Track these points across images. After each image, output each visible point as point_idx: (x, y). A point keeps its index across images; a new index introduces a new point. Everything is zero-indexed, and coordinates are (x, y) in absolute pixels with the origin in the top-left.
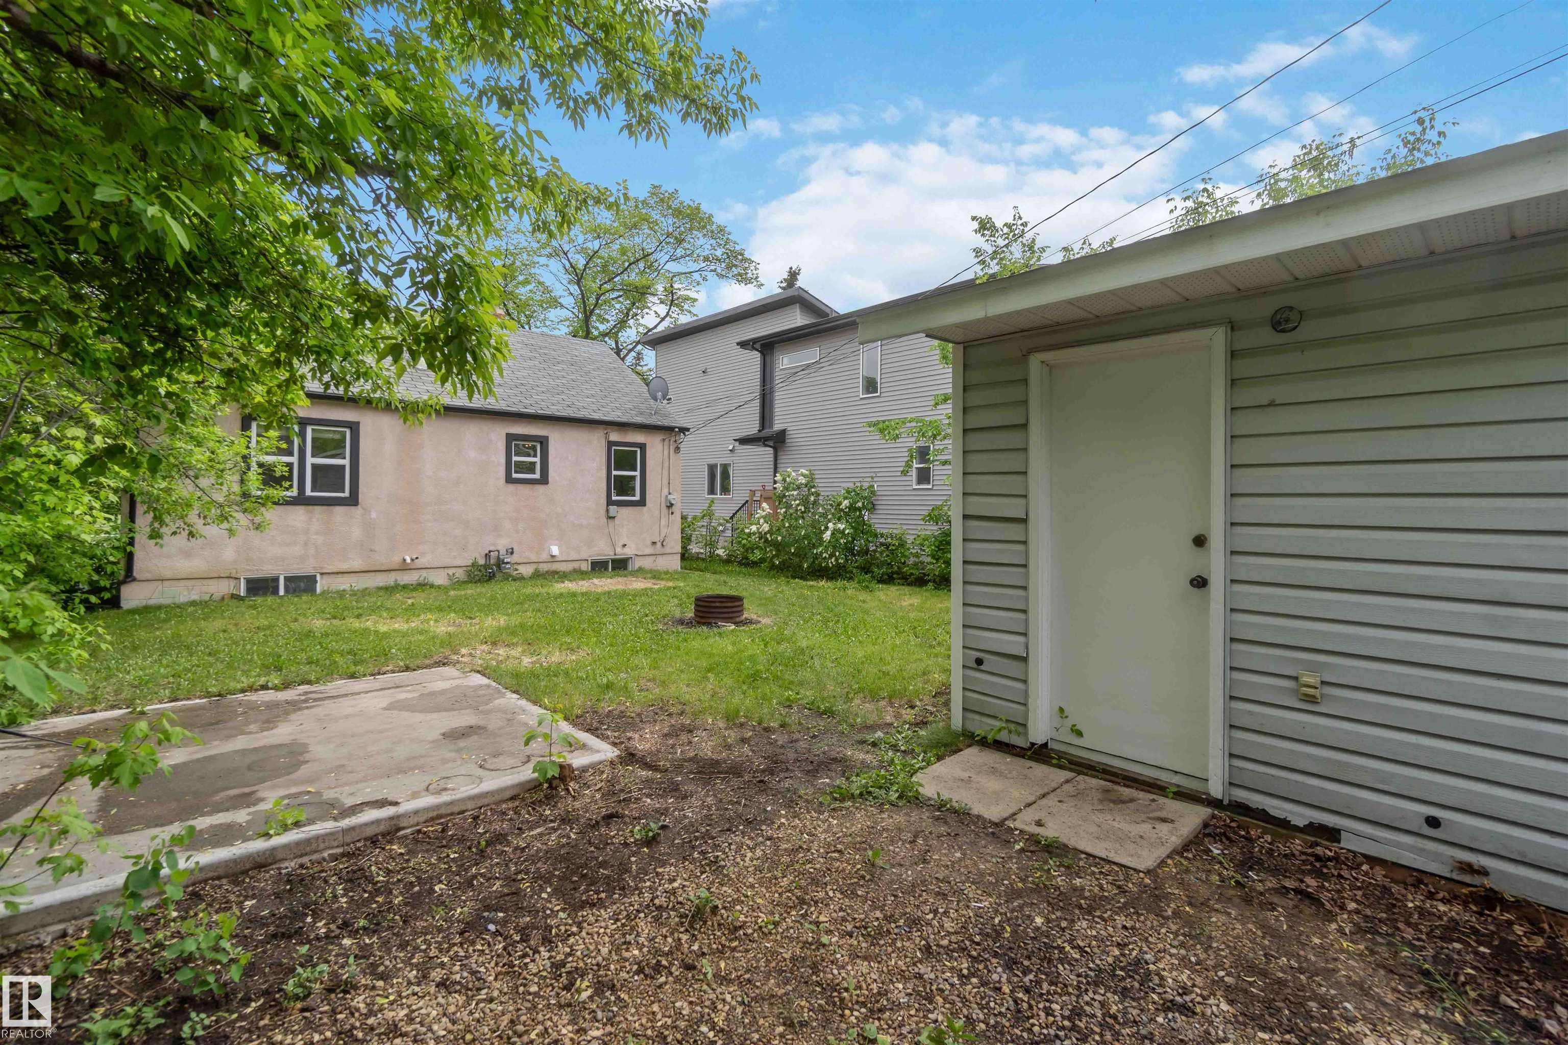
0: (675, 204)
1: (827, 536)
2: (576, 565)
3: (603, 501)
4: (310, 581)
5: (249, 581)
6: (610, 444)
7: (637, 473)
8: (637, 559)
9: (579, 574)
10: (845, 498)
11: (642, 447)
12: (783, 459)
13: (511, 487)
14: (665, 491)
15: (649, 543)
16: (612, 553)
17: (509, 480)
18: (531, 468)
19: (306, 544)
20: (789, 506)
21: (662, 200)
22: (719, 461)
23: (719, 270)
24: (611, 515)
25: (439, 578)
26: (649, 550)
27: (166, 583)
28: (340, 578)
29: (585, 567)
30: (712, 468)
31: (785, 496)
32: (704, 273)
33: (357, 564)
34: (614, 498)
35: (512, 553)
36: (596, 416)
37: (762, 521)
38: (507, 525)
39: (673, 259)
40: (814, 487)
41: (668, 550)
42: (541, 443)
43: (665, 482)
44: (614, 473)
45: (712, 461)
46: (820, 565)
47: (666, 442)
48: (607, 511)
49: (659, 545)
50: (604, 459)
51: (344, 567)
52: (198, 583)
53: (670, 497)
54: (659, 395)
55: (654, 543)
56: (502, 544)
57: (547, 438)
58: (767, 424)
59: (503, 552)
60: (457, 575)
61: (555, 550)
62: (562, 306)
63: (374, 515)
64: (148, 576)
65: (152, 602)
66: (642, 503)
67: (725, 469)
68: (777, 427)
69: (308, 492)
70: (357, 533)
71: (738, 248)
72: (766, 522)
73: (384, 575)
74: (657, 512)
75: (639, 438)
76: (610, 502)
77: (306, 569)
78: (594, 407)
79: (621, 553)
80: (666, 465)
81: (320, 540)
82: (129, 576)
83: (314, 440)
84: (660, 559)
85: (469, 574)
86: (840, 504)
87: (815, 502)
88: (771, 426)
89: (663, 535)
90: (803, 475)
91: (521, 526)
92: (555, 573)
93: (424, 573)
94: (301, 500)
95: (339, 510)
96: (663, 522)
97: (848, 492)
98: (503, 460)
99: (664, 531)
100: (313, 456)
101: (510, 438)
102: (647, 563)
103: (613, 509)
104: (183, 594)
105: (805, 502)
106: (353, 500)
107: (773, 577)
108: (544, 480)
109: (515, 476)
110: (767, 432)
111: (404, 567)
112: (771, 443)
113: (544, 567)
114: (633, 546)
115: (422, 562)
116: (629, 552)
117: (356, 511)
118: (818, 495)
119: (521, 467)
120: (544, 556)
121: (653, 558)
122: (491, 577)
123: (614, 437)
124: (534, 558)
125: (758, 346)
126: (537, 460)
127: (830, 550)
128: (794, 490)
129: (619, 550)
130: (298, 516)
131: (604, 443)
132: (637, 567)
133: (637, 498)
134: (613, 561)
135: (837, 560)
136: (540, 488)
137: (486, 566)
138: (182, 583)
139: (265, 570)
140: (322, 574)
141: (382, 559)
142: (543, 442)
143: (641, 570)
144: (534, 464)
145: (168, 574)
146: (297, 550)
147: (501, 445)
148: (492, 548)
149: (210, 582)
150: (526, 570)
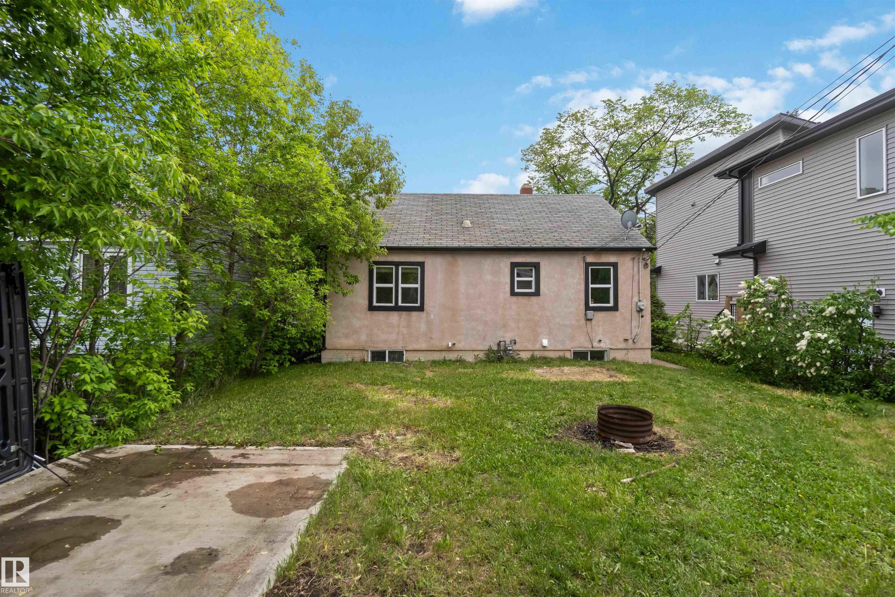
0: (675, 92)
1: (802, 345)
2: (561, 354)
3: (582, 307)
4: (401, 353)
5: (373, 353)
6: (587, 265)
7: (611, 286)
8: (611, 351)
9: (562, 361)
10: (829, 305)
11: (615, 265)
12: (762, 267)
13: (514, 299)
14: (636, 299)
15: (621, 339)
16: (590, 346)
17: (513, 293)
18: (528, 285)
19: (398, 333)
20: (754, 313)
21: (664, 92)
22: (707, 272)
23: (715, 130)
24: (588, 318)
25: (469, 358)
26: (622, 345)
27: (339, 351)
28: (415, 354)
29: (569, 355)
30: (701, 280)
31: (749, 303)
32: (701, 136)
33: (424, 346)
34: (591, 305)
35: (515, 343)
36: (575, 245)
37: (723, 326)
38: (512, 324)
39: (677, 132)
40: (784, 294)
41: (639, 345)
42: (535, 267)
43: (636, 291)
44: (591, 286)
45: (701, 273)
46: (795, 373)
47: (636, 261)
48: (586, 314)
49: (630, 341)
50: (583, 276)
51: (417, 347)
52: (350, 351)
53: (639, 303)
54: (629, 224)
55: (626, 340)
56: (508, 337)
57: (538, 264)
58: (747, 239)
59: (508, 342)
60: (480, 356)
61: (545, 342)
62: (600, 182)
63: (432, 317)
64: (331, 347)
65: (333, 360)
66: (615, 308)
67: (713, 279)
68: (757, 239)
69: (400, 304)
70: (423, 327)
71: (731, 108)
72: (727, 327)
73: (438, 353)
74: (629, 317)
75: (612, 259)
76: (587, 308)
77: (398, 347)
78: (577, 239)
79: (597, 346)
80: (636, 278)
81: (405, 331)
82: (324, 348)
83: (403, 274)
84: (631, 353)
85: (487, 355)
86: (822, 310)
87: (786, 310)
88: (751, 239)
89: (634, 333)
90: (770, 282)
91: (521, 325)
92: (545, 358)
93: (461, 354)
94: (397, 308)
95: (414, 314)
96: (634, 323)
97: (834, 298)
98: (508, 280)
99: (635, 331)
100: (402, 283)
101: (513, 265)
102: (620, 356)
103: (590, 313)
104: (346, 358)
105: (774, 308)
106: (421, 309)
107: (737, 379)
108: (537, 293)
109: (516, 290)
110: (747, 245)
111: (449, 350)
112: (751, 254)
113: (538, 354)
114: (608, 341)
115: (459, 346)
116: (603, 346)
117: (423, 315)
118: (790, 301)
119: (522, 285)
120: (538, 346)
121: (626, 351)
122: (500, 359)
123: (590, 259)
124: (530, 347)
125: (735, 173)
126: (533, 279)
127: (808, 360)
128: (759, 297)
129: (595, 344)
130: (394, 317)
131: (582, 265)
132: (611, 358)
133: (611, 304)
134: (592, 352)
135: (818, 369)
136: (534, 299)
137: (498, 351)
138: (344, 352)
139: (380, 347)
140: (406, 351)
141: (438, 344)
142: (537, 266)
143: (614, 361)
144: (530, 282)
145: (339, 346)
146: (394, 336)
147: (507, 271)
148: (502, 339)
149: (356, 352)
150: (525, 356)
